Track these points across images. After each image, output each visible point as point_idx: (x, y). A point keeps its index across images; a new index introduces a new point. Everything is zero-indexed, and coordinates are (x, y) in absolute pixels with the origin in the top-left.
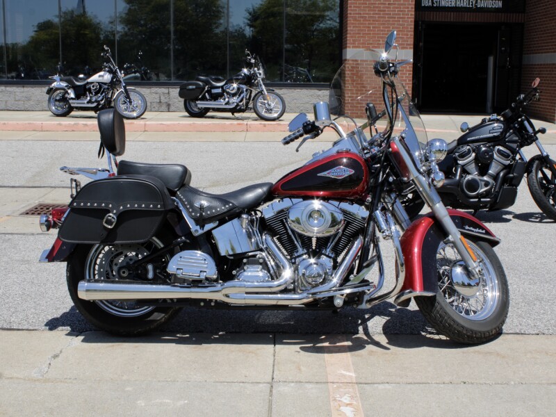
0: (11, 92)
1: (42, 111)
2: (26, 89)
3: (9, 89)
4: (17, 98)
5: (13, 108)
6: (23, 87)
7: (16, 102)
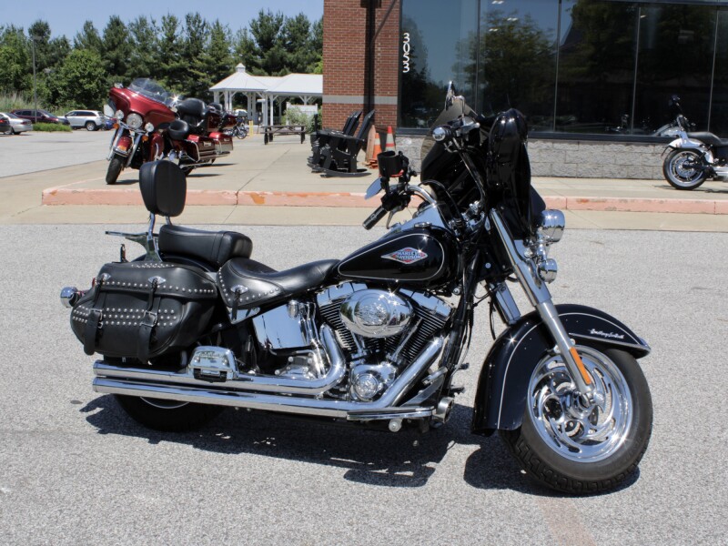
0: (560, 151)
1: (602, 178)
2: (581, 146)
3: (559, 145)
4: (568, 159)
5: (561, 173)
6: (578, 143)
7: (566, 165)
